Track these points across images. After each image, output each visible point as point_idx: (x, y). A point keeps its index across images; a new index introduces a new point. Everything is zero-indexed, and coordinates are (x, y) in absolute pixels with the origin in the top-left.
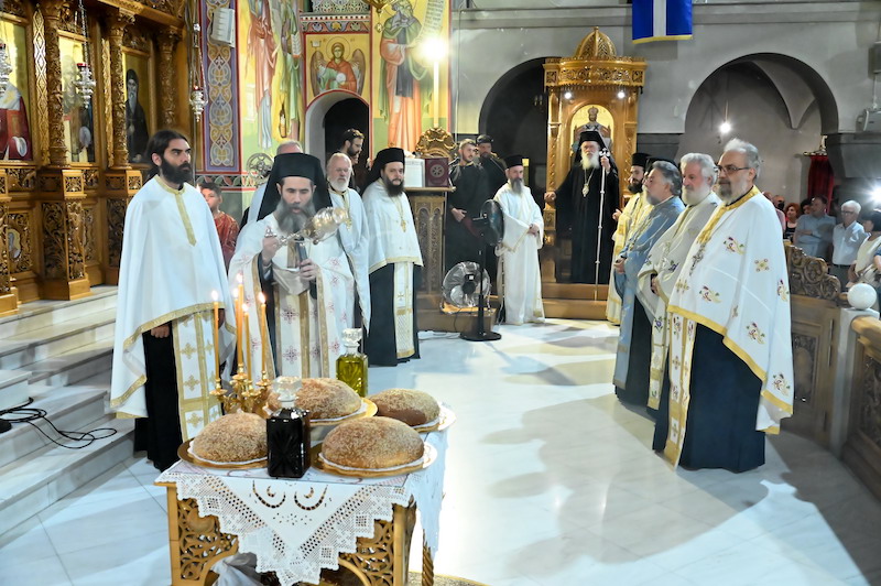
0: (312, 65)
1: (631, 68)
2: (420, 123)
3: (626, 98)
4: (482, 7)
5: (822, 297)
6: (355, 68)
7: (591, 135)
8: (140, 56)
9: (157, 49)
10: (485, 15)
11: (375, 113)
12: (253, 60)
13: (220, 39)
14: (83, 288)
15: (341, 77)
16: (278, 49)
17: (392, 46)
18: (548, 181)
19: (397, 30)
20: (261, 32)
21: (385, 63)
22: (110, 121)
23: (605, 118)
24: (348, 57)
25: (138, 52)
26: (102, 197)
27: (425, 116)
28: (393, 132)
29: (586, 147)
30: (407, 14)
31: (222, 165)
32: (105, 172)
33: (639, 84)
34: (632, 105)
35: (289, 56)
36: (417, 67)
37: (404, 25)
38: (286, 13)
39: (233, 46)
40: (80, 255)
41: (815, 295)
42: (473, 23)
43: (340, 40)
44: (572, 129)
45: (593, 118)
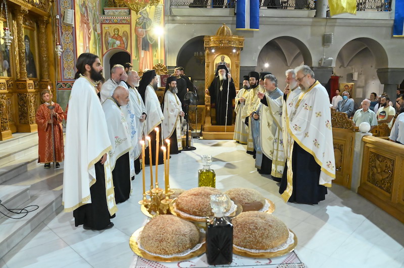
0: (105, 37)
1: (238, 40)
2: (152, 61)
3: (236, 52)
4: (177, 15)
5: (346, 128)
6: (124, 39)
7: (222, 66)
8: (31, 30)
9: (38, 27)
10: (178, 18)
11: (133, 57)
12: (82, 33)
13: (68, 22)
14: (8, 134)
15: (118, 42)
16: (92, 29)
17: (140, 30)
18: (206, 85)
19: (141, 23)
20: (85, 21)
21: (137, 37)
22: (18, 58)
23: (227, 60)
24: (121, 34)
25: (30, 28)
26: (15, 92)
27: (155, 59)
28: (141, 65)
29: (221, 71)
30: (146, 17)
31: (70, 78)
32: (16, 81)
33: (241, 47)
34: (238, 55)
35: (96, 33)
36: (151, 39)
37: (144, 21)
38: (94, 14)
39: (74, 26)
40: (6, 119)
41: (342, 127)
42: (173, 21)
43: (118, 27)
44: (215, 64)
45: (223, 60)
